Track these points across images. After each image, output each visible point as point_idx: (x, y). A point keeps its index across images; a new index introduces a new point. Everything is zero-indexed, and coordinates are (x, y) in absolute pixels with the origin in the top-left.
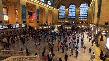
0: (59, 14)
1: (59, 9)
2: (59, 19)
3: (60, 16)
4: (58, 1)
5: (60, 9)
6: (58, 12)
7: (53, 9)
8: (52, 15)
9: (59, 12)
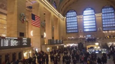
0: (66, 25)
1: (67, 17)
2: (67, 33)
3: (68, 29)
4: (69, 1)
5: (69, 17)
6: (65, 21)
7: (59, 17)
8: (58, 25)
9: (66, 23)
